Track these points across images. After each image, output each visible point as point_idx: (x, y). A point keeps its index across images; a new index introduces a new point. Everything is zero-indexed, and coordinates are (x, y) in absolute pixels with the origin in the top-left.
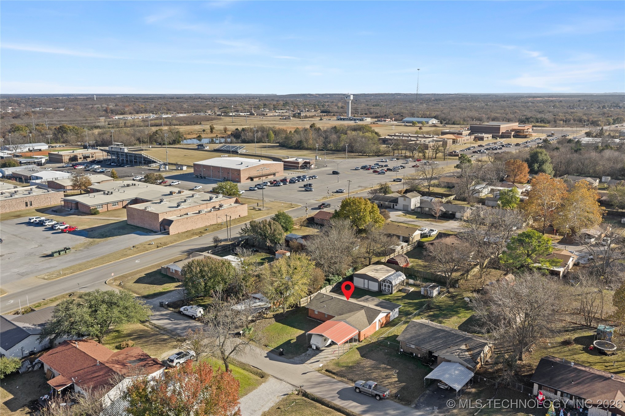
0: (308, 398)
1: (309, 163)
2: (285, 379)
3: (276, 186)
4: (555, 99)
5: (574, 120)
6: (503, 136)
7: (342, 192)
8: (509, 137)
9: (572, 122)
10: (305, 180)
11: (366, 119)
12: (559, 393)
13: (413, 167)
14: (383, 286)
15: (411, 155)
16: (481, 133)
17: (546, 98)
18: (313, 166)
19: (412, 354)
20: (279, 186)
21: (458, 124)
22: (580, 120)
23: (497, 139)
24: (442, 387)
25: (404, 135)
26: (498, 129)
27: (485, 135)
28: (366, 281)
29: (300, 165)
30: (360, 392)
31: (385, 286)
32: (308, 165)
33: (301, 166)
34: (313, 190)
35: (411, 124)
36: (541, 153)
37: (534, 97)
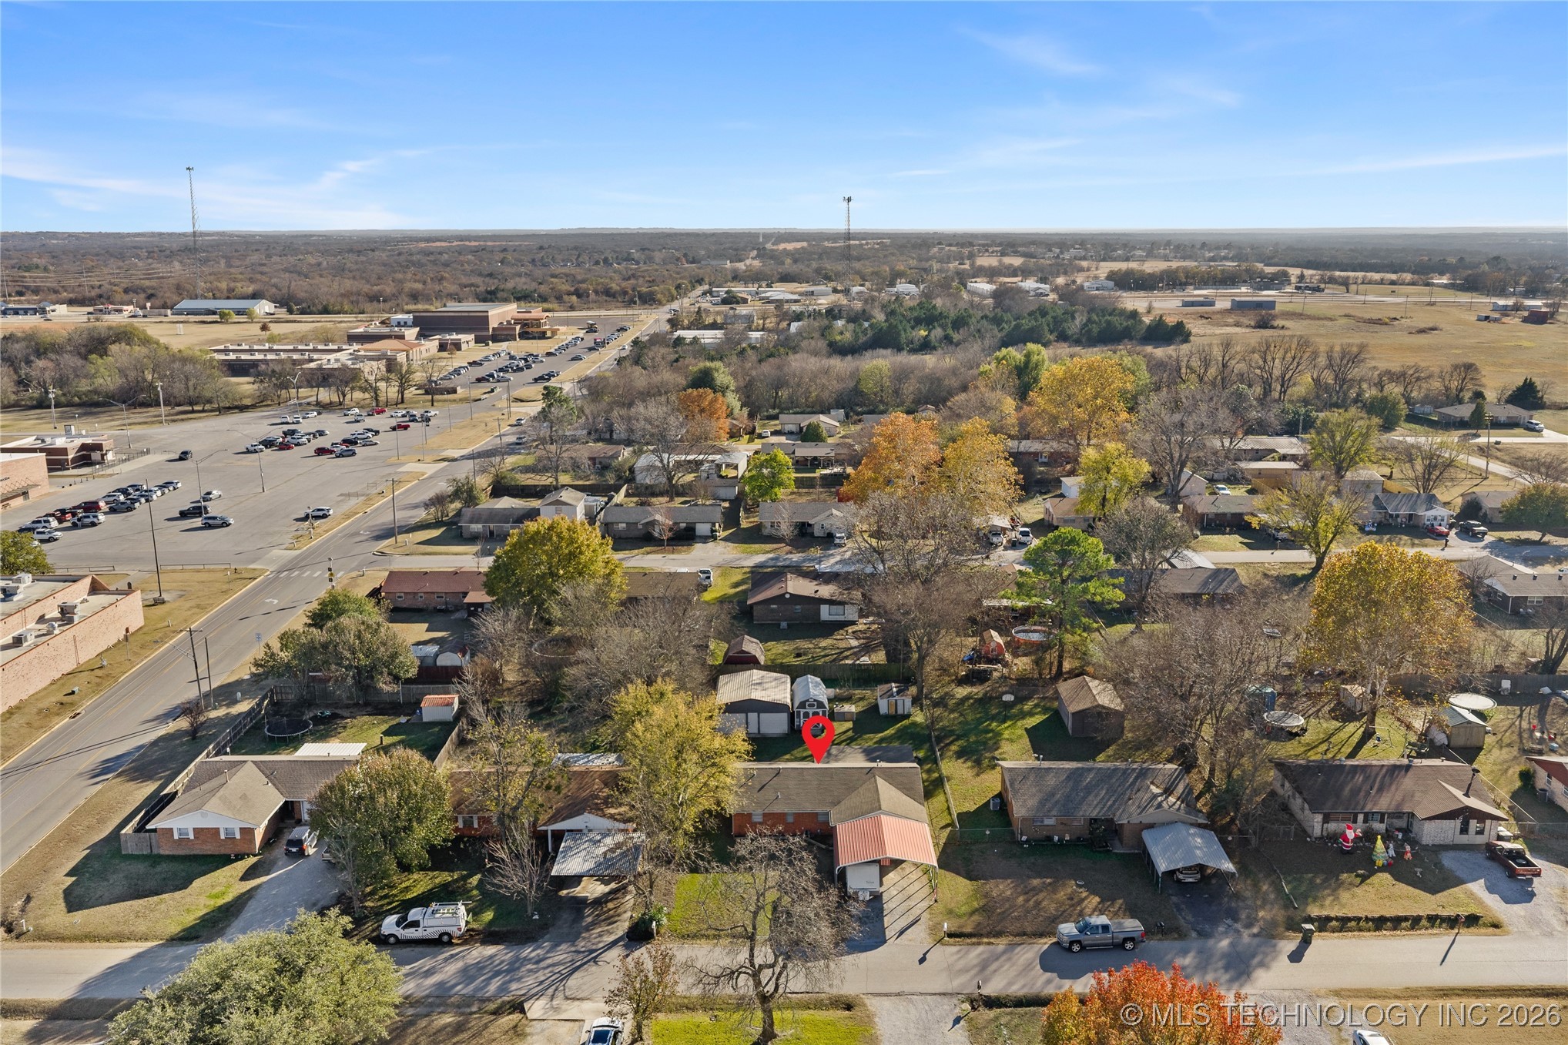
0: (1006, 1007)
1: (98, 447)
2: (906, 989)
3: (84, 526)
4: (477, 244)
5: (596, 292)
6: (496, 338)
7: (325, 516)
8: (510, 338)
9: (593, 296)
10: (155, 497)
11: (52, 307)
12: (1361, 817)
13: (394, 429)
14: (799, 716)
15: (335, 399)
16: (450, 330)
17: (455, 243)
18: (110, 457)
19: (1050, 839)
20: (93, 524)
21: (339, 313)
22: (609, 293)
23: (487, 345)
24: (1190, 880)
25: (256, 347)
26: (484, 320)
27: (463, 337)
28: (753, 716)
29: (70, 457)
30: (1083, 948)
31: (806, 715)
32: (96, 456)
33: (74, 460)
34: (231, 521)
35: (216, 318)
36: (717, 370)
37: (429, 240)
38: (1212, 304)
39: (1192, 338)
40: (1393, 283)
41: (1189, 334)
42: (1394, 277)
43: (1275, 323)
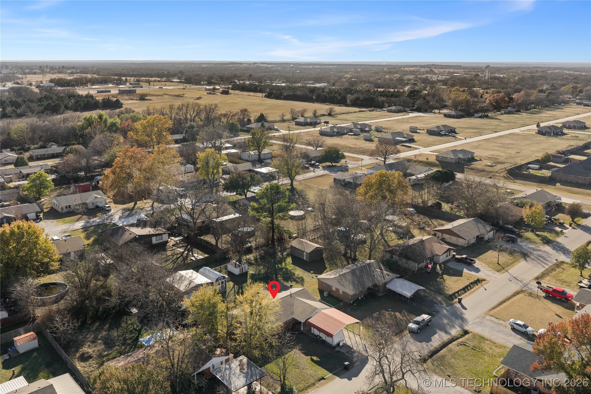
12: (425, 260)
19: (358, 299)
38: (109, 91)
39: (123, 106)
40: (159, 81)
41: (122, 104)
42: (159, 79)
43: (147, 98)
